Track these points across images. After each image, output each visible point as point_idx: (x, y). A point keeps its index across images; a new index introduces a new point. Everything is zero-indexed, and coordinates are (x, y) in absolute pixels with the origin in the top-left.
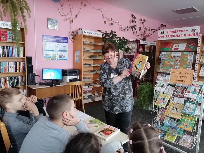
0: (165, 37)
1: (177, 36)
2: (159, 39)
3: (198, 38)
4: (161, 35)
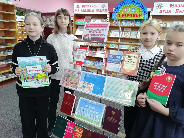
0: (80, 10)
1: (90, 10)
2: (75, 12)
4: (77, 9)
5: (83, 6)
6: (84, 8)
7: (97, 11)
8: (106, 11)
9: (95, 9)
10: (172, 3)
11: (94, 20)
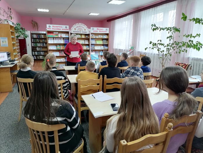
0: (51, 29)
1: (58, 29)
2: (48, 30)
3: (68, 32)
4: (49, 28)
5: (53, 26)
6: (53, 28)
7: (62, 29)
8: (68, 30)
9: (61, 28)
10: (98, 28)
11: (61, 35)
